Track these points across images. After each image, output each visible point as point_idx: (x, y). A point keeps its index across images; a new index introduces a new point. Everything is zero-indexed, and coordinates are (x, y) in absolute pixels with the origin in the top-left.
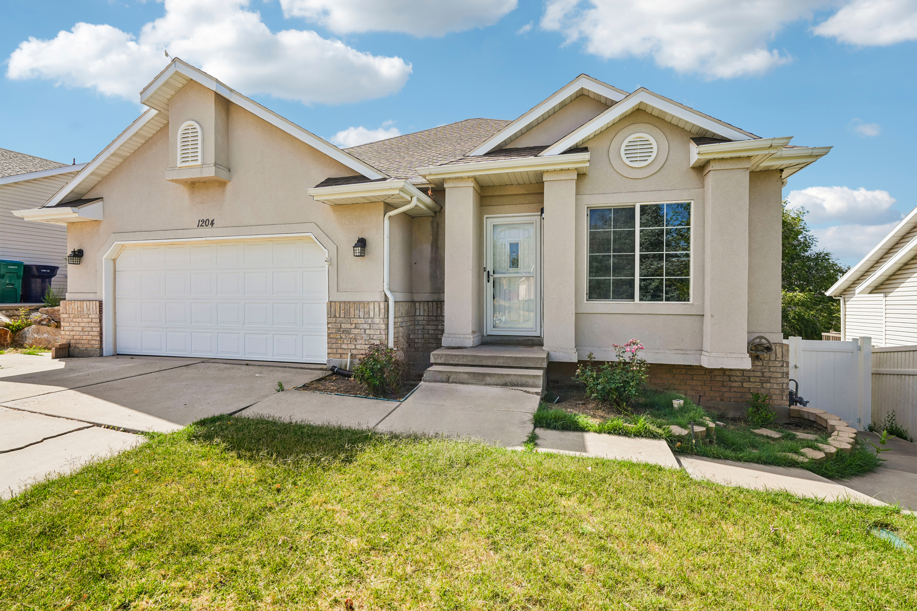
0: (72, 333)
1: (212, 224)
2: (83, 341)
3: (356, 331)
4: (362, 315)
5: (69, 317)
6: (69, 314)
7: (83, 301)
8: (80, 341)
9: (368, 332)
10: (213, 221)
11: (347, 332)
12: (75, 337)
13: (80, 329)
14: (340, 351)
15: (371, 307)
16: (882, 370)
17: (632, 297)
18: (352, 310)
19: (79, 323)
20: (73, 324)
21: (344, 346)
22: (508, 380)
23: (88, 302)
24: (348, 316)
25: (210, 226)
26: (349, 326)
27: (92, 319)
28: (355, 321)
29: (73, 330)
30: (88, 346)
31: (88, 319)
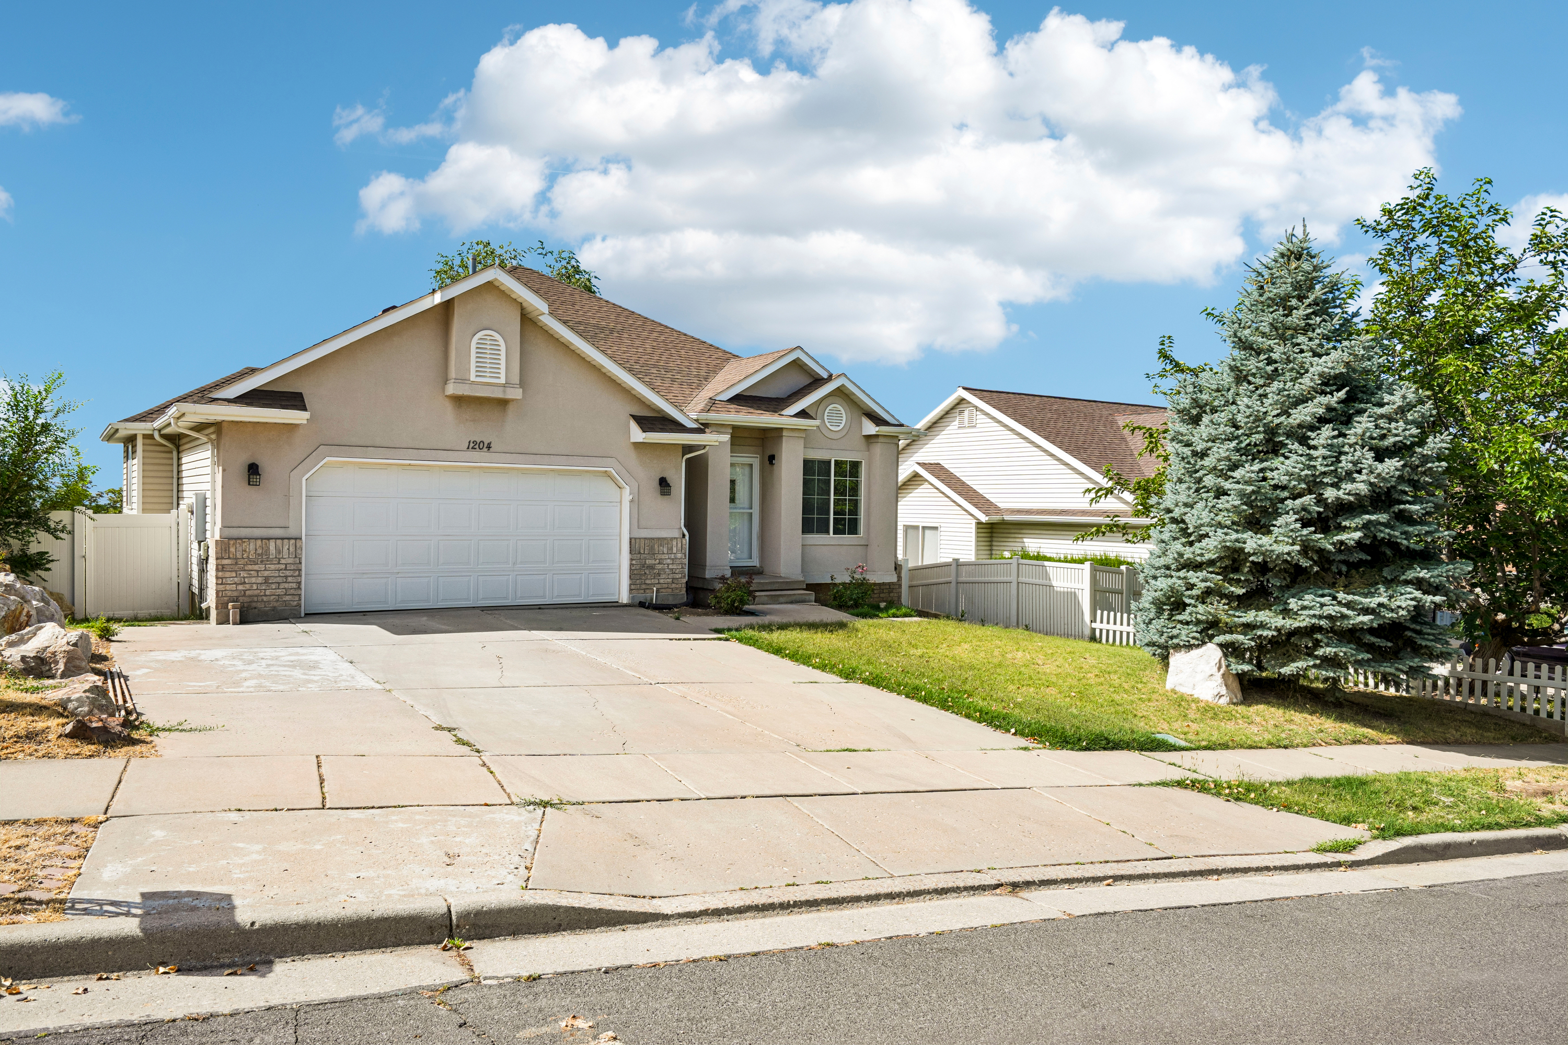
0: (240, 587)
1: (489, 447)
2: (265, 599)
3: (660, 566)
4: (665, 551)
5: (236, 564)
6: (236, 559)
7: (269, 539)
8: (260, 599)
9: (671, 567)
10: (489, 444)
11: (651, 567)
12: (248, 593)
13: (260, 580)
14: (644, 586)
15: (675, 543)
16: (915, 583)
17: (828, 532)
18: (656, 546)
19: (258, 571)
20: (243, 574)
21: (648, 582)
22: (794, 598)
23: (279, 542)
24: (652, 554)
25: (485, 449)
26: (653, 562)
27: (286, 564)
28: (660, 556)
29: (245, 583)
30: (275, 604)
31: (277, 566)
